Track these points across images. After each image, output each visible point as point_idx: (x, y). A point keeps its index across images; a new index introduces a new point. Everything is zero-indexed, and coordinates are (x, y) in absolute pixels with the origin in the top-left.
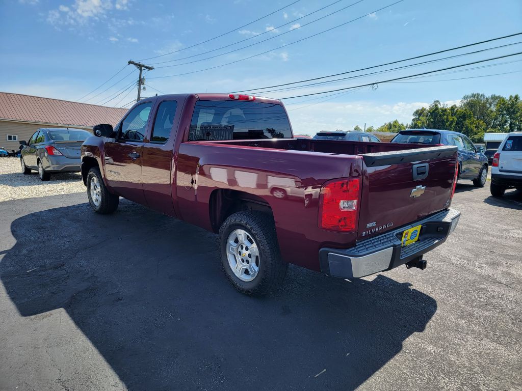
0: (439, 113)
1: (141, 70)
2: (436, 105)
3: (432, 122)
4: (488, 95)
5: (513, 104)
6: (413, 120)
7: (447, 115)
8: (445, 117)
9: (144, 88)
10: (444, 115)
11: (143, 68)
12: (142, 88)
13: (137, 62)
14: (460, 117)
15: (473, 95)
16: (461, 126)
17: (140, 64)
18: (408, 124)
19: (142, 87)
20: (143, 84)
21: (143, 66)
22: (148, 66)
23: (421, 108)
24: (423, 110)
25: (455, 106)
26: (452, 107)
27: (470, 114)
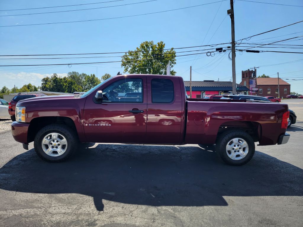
0: (58, 81)
2: (55, 76)
3: (55, 86)
4: (80, 73)
5: (93, 79)
6: (42, 84)
7: (63, 82)
8: (62, 83)
10: (61, 82)
14: (69, 83)
15: (73, 72)
16: (71, 88)
18: (40, 86)
23: (46, 77)
24: (47, 78)
25: (65, 77)
26: (64, 78)
27: (74, 82)
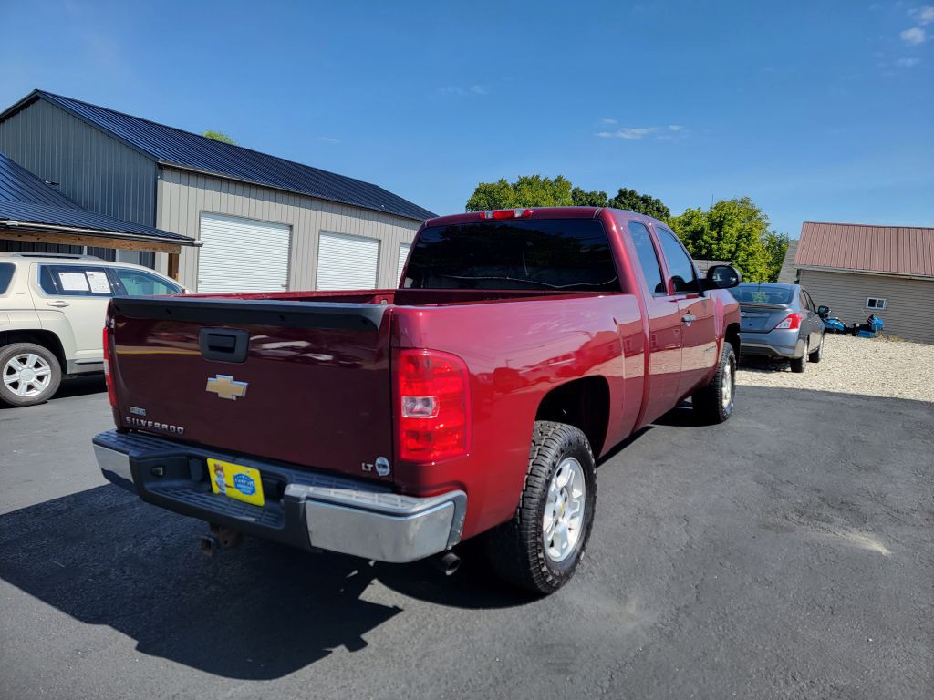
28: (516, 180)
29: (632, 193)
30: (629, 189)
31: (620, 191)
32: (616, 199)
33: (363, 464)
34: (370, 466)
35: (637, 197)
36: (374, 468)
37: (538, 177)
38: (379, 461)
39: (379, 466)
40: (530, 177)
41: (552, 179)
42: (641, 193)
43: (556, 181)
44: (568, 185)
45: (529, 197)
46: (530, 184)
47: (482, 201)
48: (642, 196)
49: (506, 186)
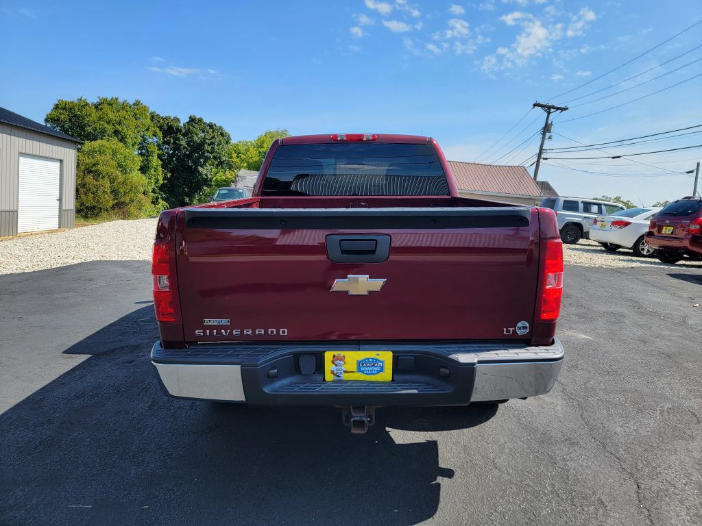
1: (549, 113)
9: (550, 138)
11: (552, 110)
12: (547, 137)
13: (545, 103)
17: (550, 104)
19: (548, 135)
20: (550, 131)
21: (553, 107)
22: (559, 106)
28: (96, 100)
29: (200, 120)
30: (198, 117)
31: (190, 117)
32: (188, 123)
33: (505, 329)
34: (511, 329)
35: (205, 123)
36: (514, 331)
37: (117, 99)
38: (520, 325)
39: (520, 328)
40: (109, 99)
41: (131, 102)
42: (207, 120)
43: (134, 104)
44: (145, 109)
45: (111, 115)
46: (110, 104)
47: (63, 116)
48: (208, 123)
49: (87, 104)
